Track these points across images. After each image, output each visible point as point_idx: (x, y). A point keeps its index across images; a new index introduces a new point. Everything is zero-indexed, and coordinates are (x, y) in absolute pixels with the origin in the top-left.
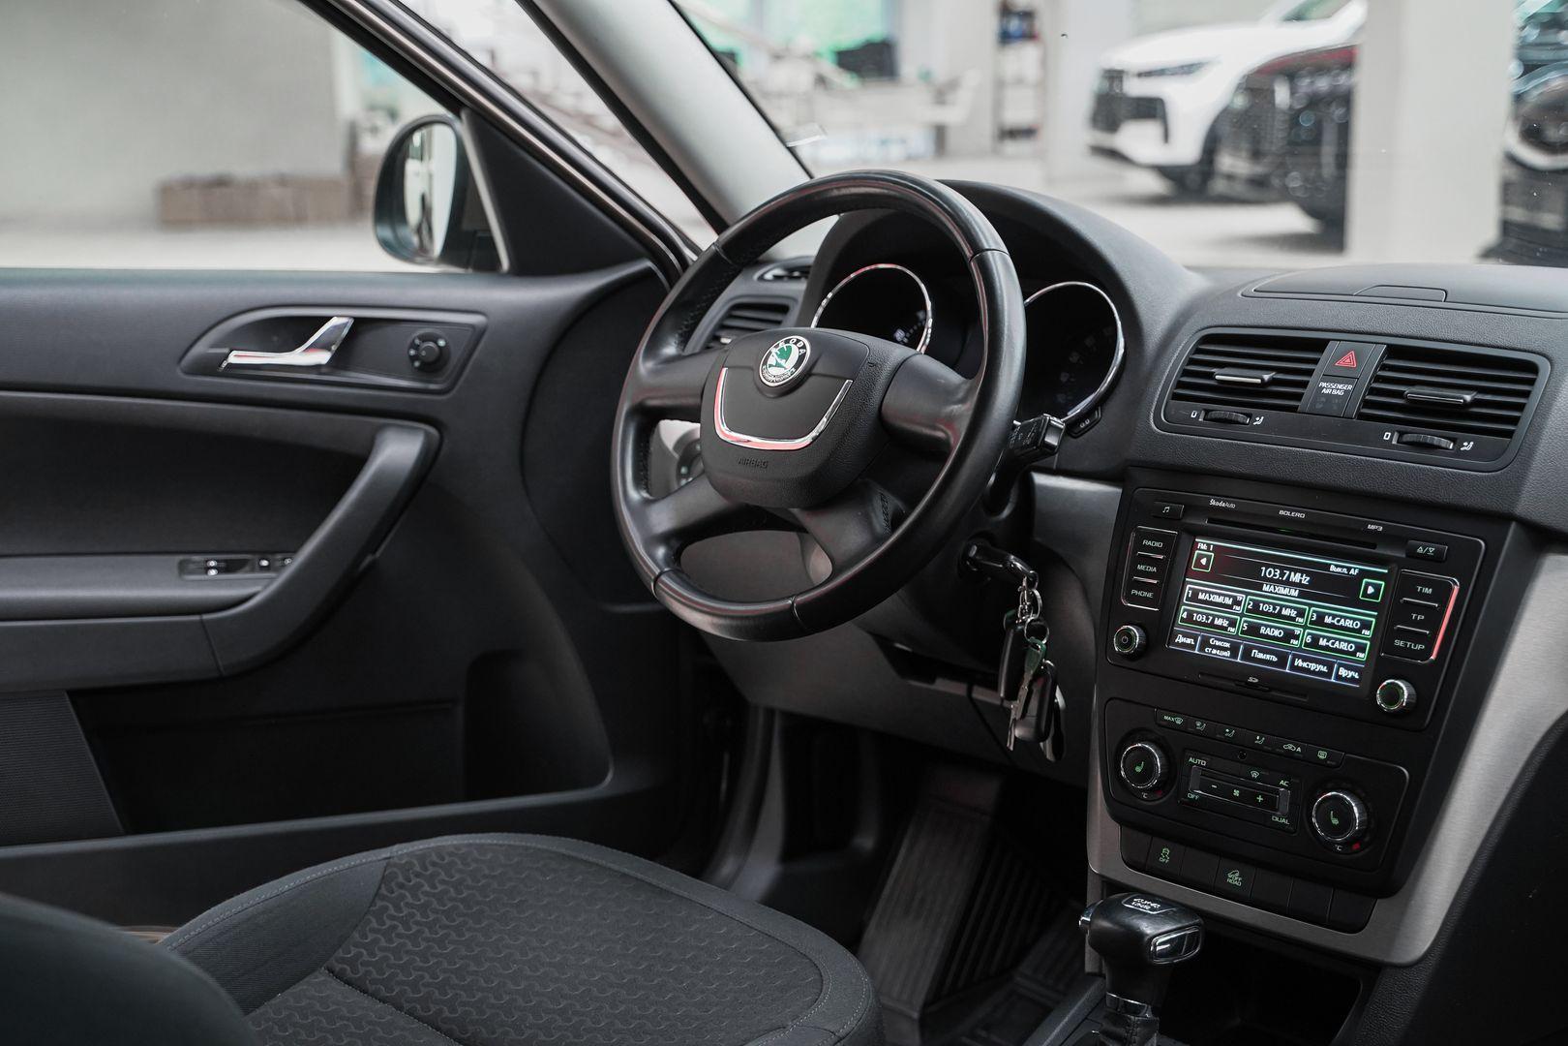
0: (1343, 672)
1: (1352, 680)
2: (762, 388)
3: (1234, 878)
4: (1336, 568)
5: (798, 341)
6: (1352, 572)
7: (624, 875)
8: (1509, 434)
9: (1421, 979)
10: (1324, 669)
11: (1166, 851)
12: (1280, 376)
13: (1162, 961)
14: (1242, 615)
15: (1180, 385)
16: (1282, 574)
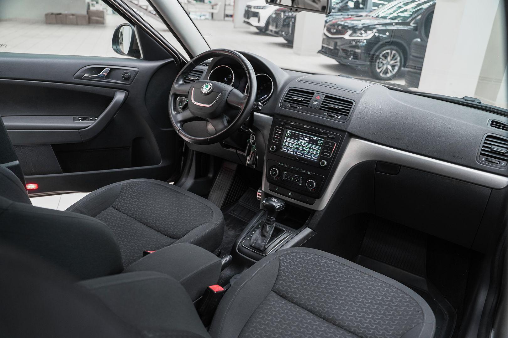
0: (314, 158)
1: (315, 159)
2: (201, 93)
3: (290, 194)
4: (314, 138)
5: (210, 84)
6: (317, 139)
8: (347, 115)
9: (322, 213)
10: (310, 157)
11: (278, 188)
12: (305, 99)
13: (277, 210)
14: (295, 145)
15: (285, 98)
16: (304, 138)
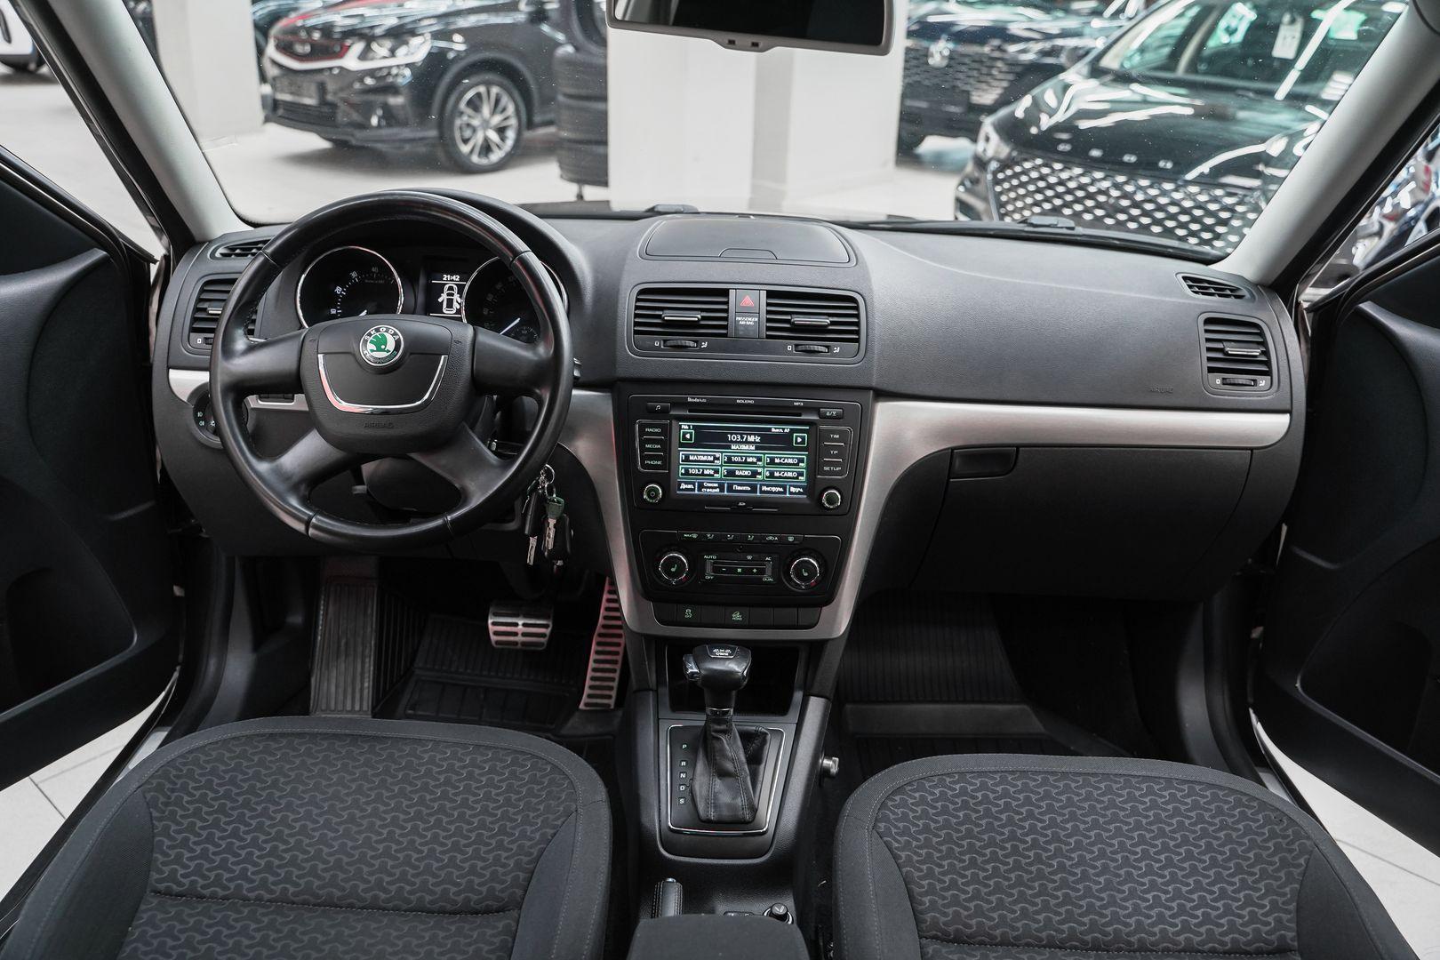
0: (793, 489)
1: (799, 493)
2: (370, 369)
3: (737, 616)
4: (775, 429)
5: (388, 329)
6: (786, 430)
8: (857, 341)
9: (843, 644)
10: (781, 490)
11: (688, 610)
12: (709, 314)
14: (721, 466)
15: (638, 324)
16: (742, 438)
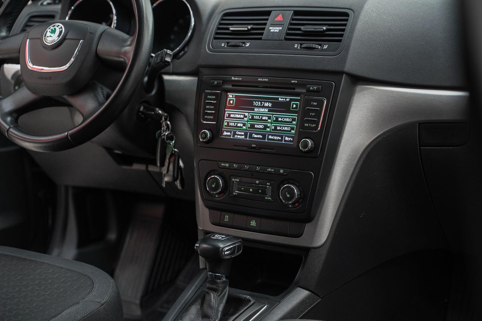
0: (287, 139)
1: (290, 141)
2: (45, 47)
3: (253, 223)
4: (281, 99)
5: (59, 26)
6: (287, 100)
7: (6, 255)
8: (340, 41)
9: (324, 252)
10: (280, 138)
11: (227, 217)
12: (255, 27)
13: (228, 257)
14: (247, 121)
15: (217, 33)
16: (261, 104)
